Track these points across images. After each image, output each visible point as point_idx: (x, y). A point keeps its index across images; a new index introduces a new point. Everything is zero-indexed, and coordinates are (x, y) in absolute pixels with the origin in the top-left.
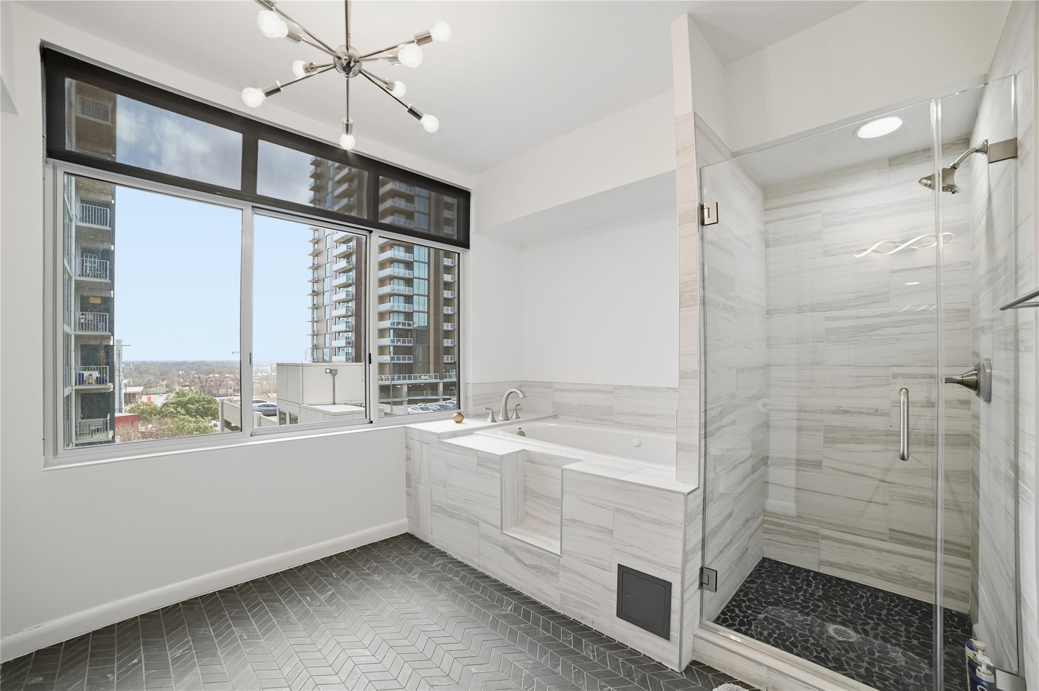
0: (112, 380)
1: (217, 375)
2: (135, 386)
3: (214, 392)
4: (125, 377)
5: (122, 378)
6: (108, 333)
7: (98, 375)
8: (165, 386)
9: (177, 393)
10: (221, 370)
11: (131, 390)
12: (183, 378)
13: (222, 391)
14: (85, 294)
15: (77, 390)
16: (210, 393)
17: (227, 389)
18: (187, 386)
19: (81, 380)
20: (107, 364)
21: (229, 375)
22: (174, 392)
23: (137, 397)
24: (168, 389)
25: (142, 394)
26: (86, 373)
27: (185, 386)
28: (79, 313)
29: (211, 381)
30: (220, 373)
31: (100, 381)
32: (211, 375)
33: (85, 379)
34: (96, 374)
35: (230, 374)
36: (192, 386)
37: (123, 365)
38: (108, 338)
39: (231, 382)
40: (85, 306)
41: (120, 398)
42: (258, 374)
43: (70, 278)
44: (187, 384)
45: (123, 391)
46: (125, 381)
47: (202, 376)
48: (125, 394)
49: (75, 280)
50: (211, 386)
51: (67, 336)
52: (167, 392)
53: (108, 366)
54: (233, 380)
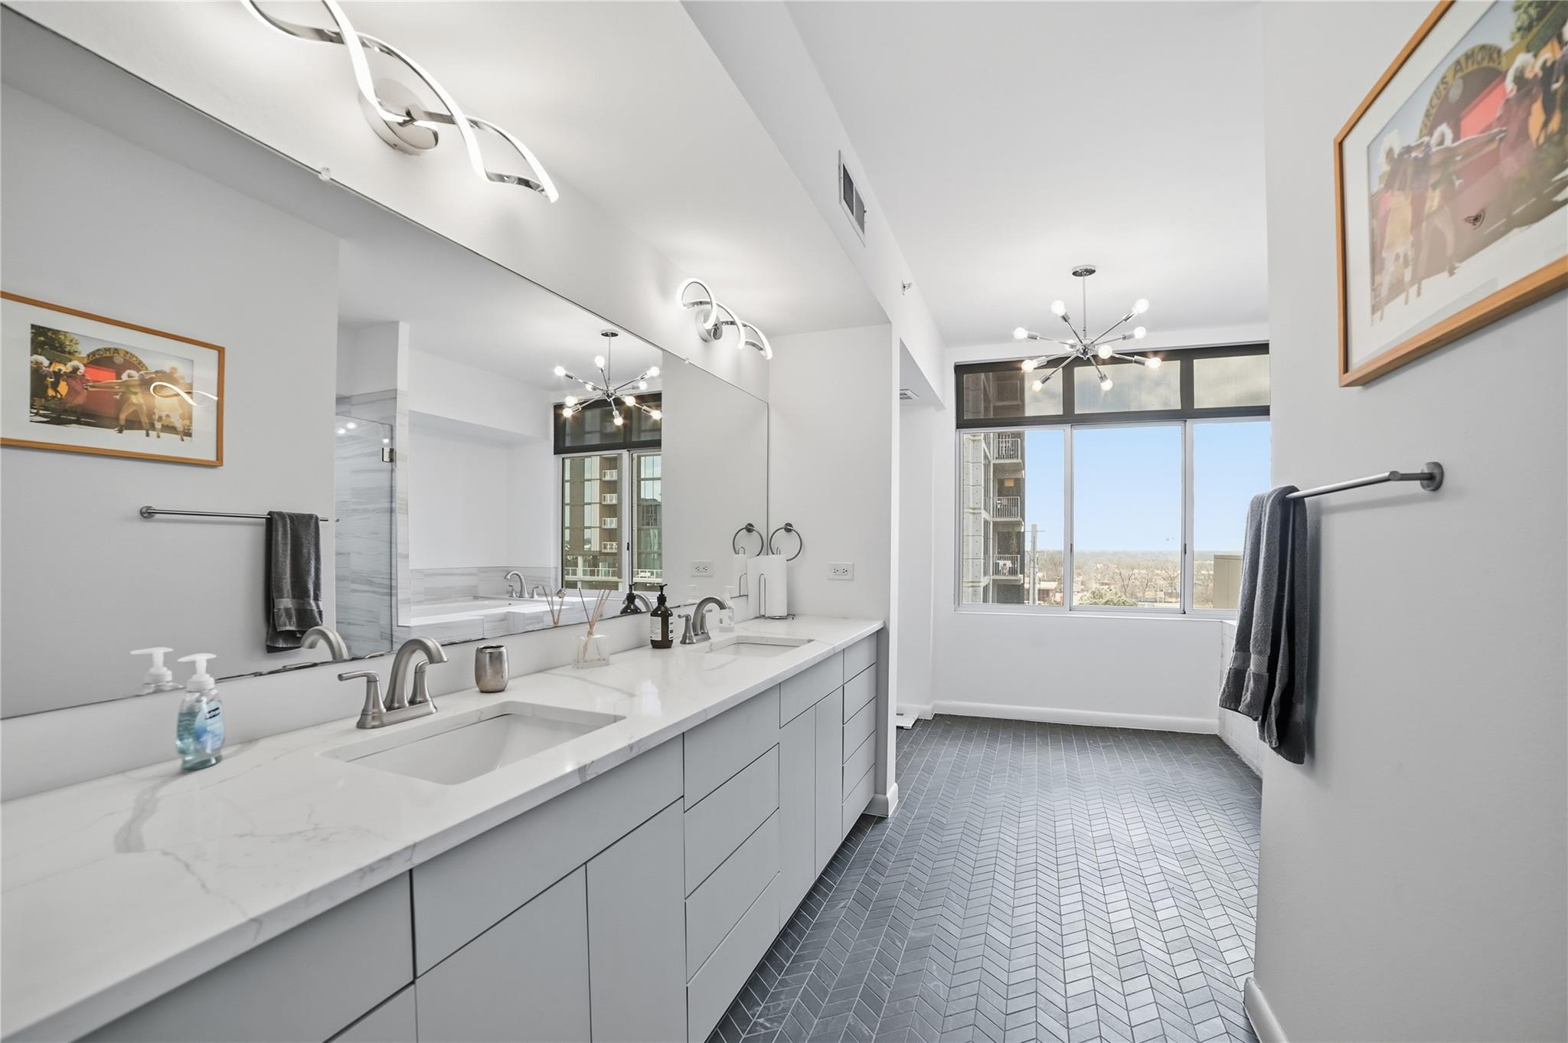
0: (1022, 572)
1: (1144, 571)
2: (1048, 581)
3: (1139, 595)
4: (1040, 570)
5: (1037, 570)
6: (1019, 519)
7: (1011, 566)
8: (1080, 583)
9: (1093, 593)
10: (1149, 564)
11: (1045, 585)
12: (1101, 573)
13: (1149, 594)
14: (1001, 477)
15: (994, 581)
16: (1133, 595)
17: (1156, 591)
18: (1106, 584)
19: (997, 571)
20: (1018, 553)
21: (1159, 572)
22: (1090, 591)
23: (1051, 594)
24: (1083, 587)
25: (1055, 591)
26: (1001, 563)
27: (1103, 584)
28: (996, 498)
29: (1136, 579)
30: (1147, 568)
31: (1013, 572)
32: (1136, 571)
33: (1000, 568)
34: (1009, 564)
35: (1162, 570)
36: (1112, 584)
37: (1037, 555)
38: (1019, 524)
39: (1162, 582)
40: (1002, 491)
41: (1034, 594)
42: (1203, 572)
43: (989, 462)
44: (1106, 581)
45: (1037, 586)
46: (1039, 575)
47: (1124, 572)
48: (1039, 590)
49: (994, 464)
50: (1136, 586)
51: (986, 523)
52: (1083, 590)
53: (1019, 556)
54: (1164, 579)
